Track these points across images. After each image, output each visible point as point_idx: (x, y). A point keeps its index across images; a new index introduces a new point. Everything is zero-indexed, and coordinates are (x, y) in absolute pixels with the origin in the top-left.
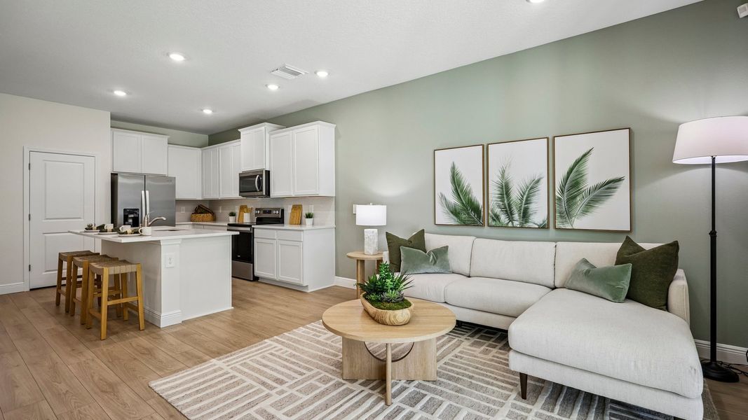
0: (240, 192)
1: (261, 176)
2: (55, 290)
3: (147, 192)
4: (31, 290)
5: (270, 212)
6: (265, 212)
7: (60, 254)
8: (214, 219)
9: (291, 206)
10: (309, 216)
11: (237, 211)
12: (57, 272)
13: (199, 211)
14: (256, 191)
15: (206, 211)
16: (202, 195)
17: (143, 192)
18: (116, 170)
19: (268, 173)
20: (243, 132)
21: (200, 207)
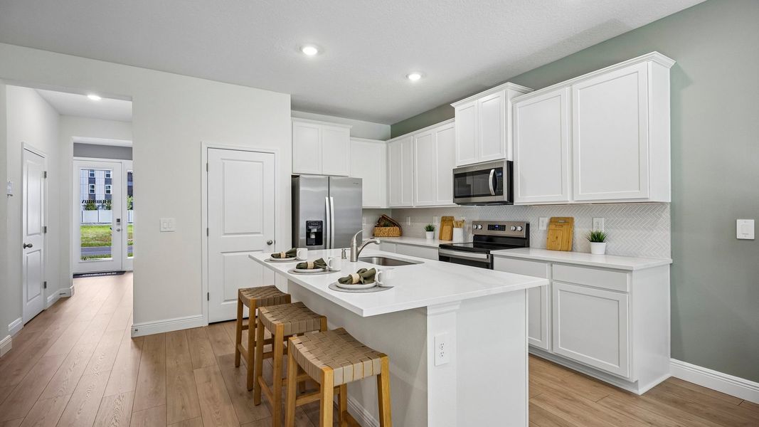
0: (455, 197)
1: (499, 170)
2: (236, 323)
3: (331, 198)
4: (210, 324)
5: (502, 228)
6: (492, 227)
7: (239, 290)
8: (401, 235)
9: (547, 220)
10: (597, 238)
11: (437, 224)
12: (237, 302)
13: (382, 223)
14: (490, 195)
15: (393, 223)
16: (388, 202)
17: (327, 199)
18: (296, 172)
19: (510, 164)
20: (458, 107)
21: (384, 218)
